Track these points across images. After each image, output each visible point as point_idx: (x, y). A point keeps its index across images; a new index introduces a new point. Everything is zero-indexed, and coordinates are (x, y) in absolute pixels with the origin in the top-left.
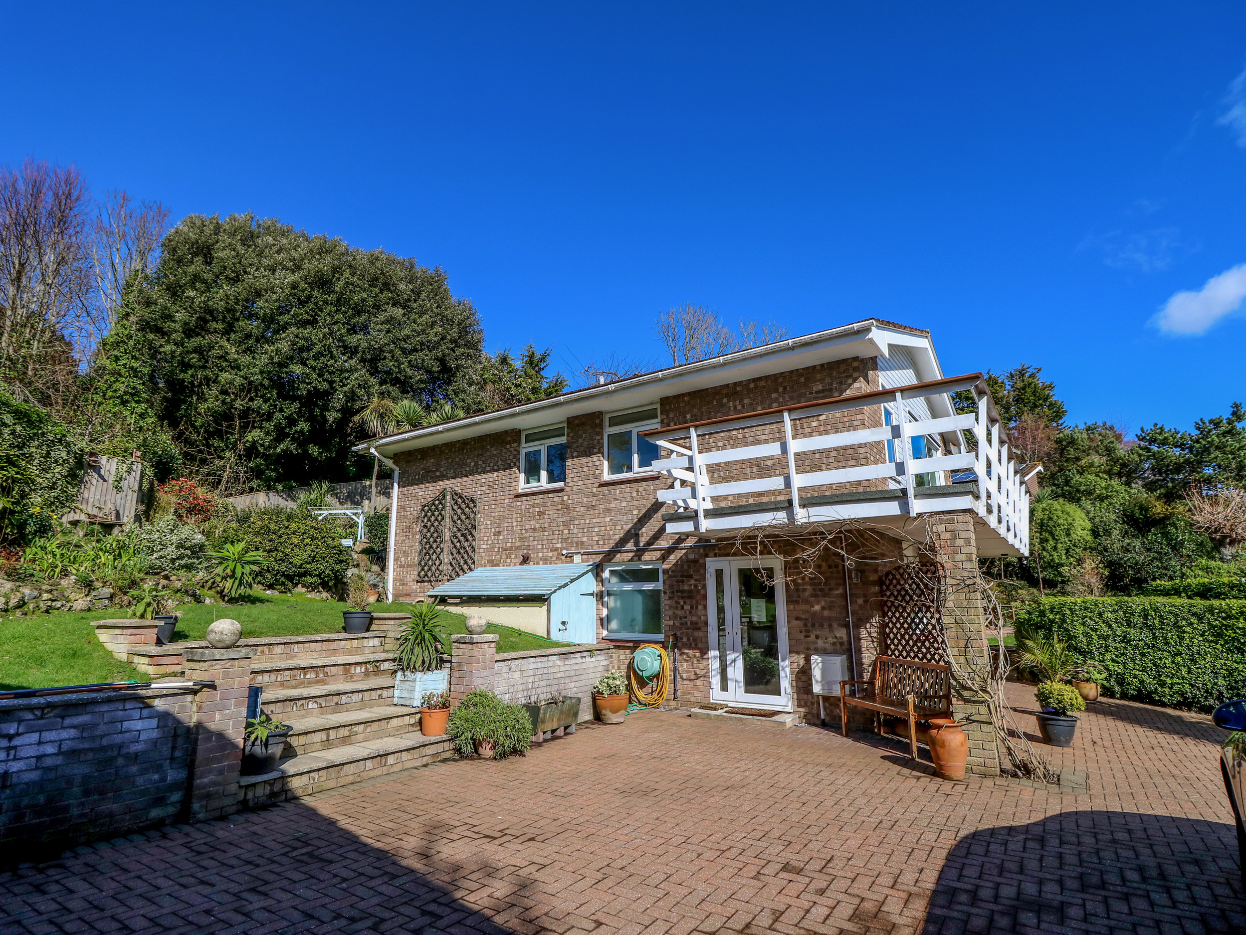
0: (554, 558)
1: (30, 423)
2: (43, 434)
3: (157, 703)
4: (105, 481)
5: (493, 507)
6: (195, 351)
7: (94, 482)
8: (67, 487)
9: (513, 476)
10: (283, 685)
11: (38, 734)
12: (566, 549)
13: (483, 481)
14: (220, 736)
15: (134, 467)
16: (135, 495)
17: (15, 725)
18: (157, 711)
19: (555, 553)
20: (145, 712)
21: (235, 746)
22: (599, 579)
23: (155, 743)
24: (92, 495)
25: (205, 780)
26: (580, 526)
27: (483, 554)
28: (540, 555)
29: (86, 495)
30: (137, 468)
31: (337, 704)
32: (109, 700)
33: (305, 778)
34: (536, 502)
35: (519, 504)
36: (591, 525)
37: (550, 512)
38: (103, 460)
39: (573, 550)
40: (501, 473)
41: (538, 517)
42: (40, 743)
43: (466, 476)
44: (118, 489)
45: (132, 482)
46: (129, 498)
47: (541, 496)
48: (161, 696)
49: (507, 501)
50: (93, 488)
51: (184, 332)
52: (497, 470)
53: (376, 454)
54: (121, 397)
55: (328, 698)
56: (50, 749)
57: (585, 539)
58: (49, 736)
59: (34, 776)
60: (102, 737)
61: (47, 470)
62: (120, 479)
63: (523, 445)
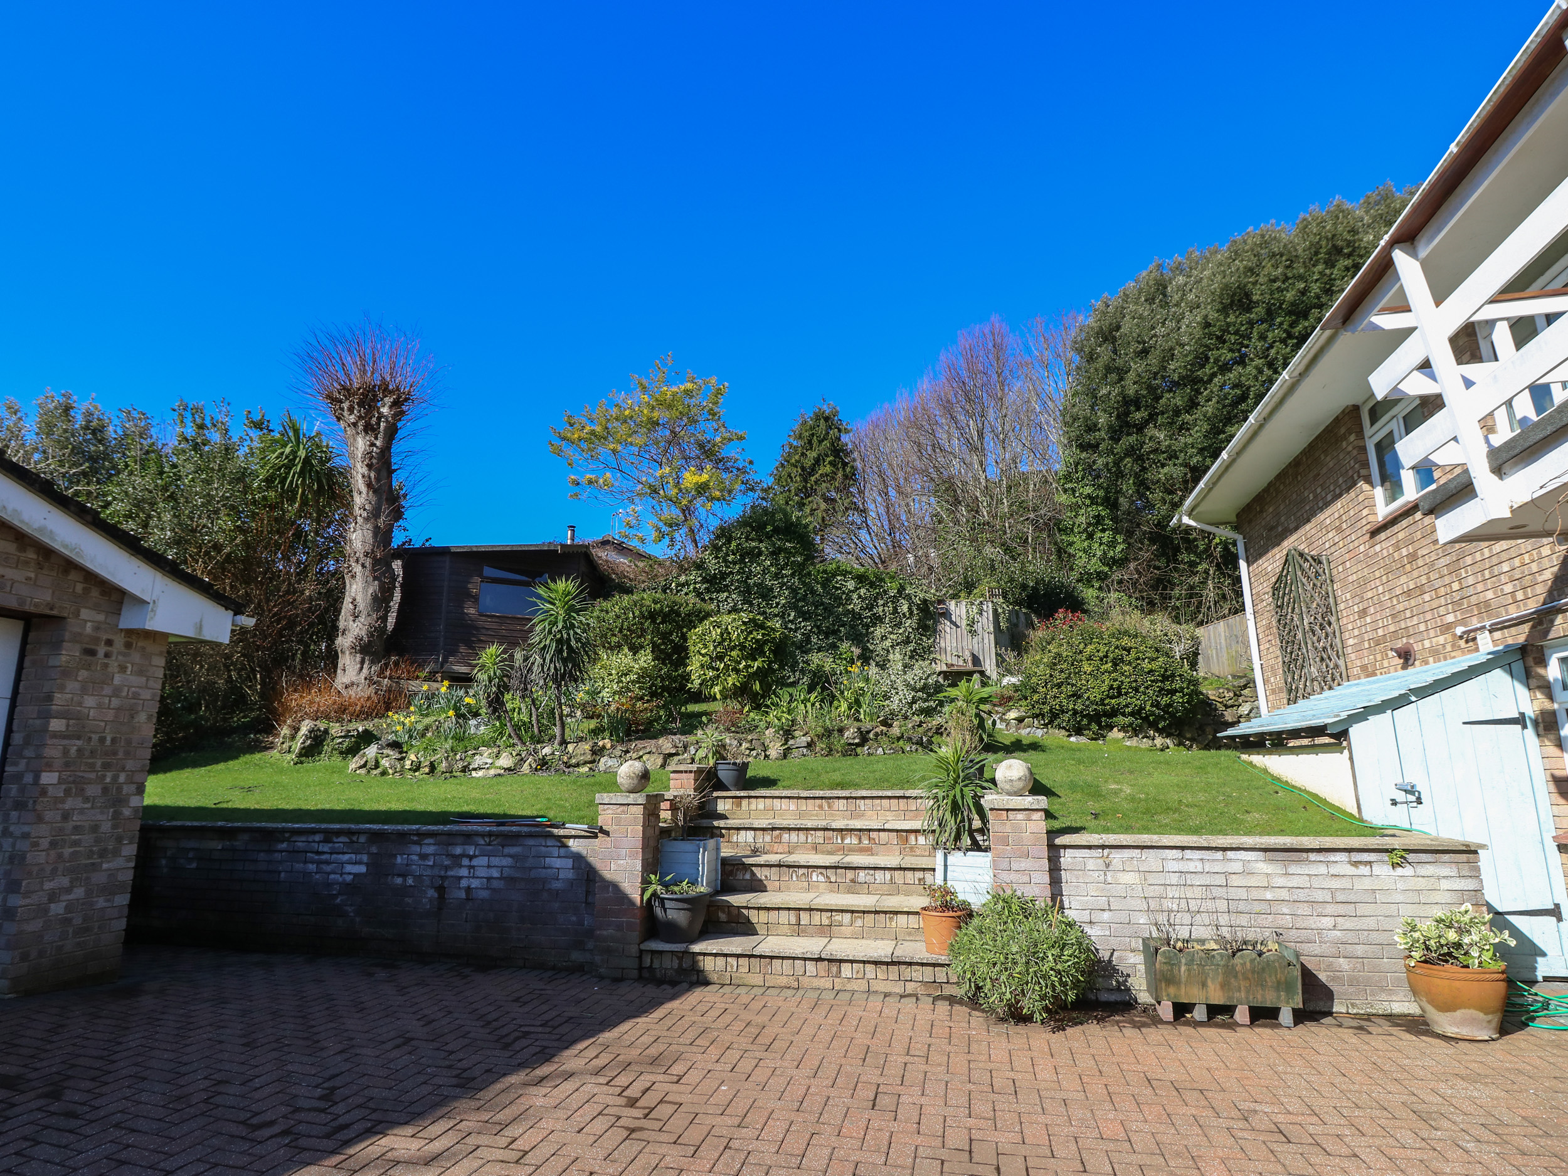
0: (1449, 648)
1: (872, 585)
2: (885, 591)
3: (571, 843)
4: (957, 627)
5: (1348, 564)
6: (1127, 455)
7: (948, 630)
8: (921, 639)
9: (1361, 498)
10: (815, 848)
11: (486, 858)
12: (1462, 622)
13: (1328, 521)
14: (615, 887)
15: (985, 607)
16: (992, 637)
17: (473, 848)
18: (572, 852)
19: (1449, 637)
20: (562, 850)
21: (631, 902)
22: (1533, 682)
23: (571, 883)
24: (948, 644)
25: (605, 933)
26: (1477, 568)
27: (1353, 656)
28: (1427, 644)
29: (943, 645)
30: (988, 607)
31: (853, 881)
32: (531, 835)
33: (720, 961)
34: (1401, 535)
35: (1378, 548)
36: (1495, 560)
37: (1424, 551)
38: (952, 605)
39: (1475, 623)
40: (1346, 498)
41: (1408, 567)
42: (489, 866)
43: (1308, 521)
44: (973, 633)
45: (986, 623)
46: (986, 641)
47: (1404, 523)
48: (575, 837)
49: (1362, 548)
50: (948, 636)
51: (1111, 438)
52: (1340, 495)
53: (1192, 523)
54: (1085, 530)
55: (839, 871)
56: (495, 873)
57: (1490, 595)
58: (495, 861)
59: (484, 894)
60: (530, 869)
61: (899, 625)
62: (972, 623)
63: (1368, 430)
